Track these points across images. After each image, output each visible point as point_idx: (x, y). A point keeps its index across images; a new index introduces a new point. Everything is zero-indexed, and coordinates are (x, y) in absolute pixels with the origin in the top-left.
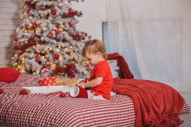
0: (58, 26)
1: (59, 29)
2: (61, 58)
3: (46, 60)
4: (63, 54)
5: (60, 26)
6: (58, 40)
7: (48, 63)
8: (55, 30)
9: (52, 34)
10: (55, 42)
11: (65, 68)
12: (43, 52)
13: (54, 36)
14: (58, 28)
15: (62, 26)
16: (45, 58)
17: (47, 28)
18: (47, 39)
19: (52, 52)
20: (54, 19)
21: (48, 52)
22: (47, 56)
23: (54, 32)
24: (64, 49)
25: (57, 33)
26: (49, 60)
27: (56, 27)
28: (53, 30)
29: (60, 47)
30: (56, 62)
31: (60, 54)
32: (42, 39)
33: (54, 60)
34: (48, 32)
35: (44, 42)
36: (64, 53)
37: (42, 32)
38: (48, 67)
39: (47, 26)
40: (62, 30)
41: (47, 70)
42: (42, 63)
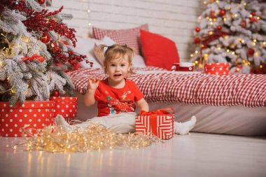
0: (253, 12)
1: (255, 17)
2: (257, 54)
3: (236, 57)
4: (260, 50)
5: (256, 13)
6: (253, 32)
7: (239, 60)
8: (250, 18)
9: (245, 22)
10: (249, 32)
12: (233, 47)
13: (248, 26)
14: (253, 15)
15: (258, 13)
16: (236, 54)
17: (239, 15)
18: (239, 28)
19: (244, 45)
20: (249, 5)
21: (240, 46)
22: (238, 51)
23: (248, 20)
24: (261, 43)
25: (251, 23)
26: (240, 57)
27: (252, 14)
28: (246, 17)
29: (255, 41)
30: (250, 59)
31: (255, 49)
32: (233, 28)
33: (248, 57)
34: (240, 20)
35: (235, 34)
36: (261, 47)
37: (233, 20)
38: (240, 66)
39: (239, 13)
40: (258, 18)
41: (238, 69)
42: (232, 60)
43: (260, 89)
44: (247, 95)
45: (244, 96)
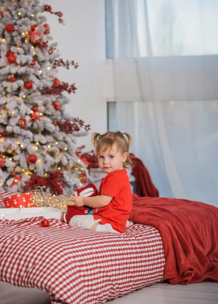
0: (35, 107)
1: (37, 113)
2: (39, 162)
3: (14, 164)
4: (43, 155)
5: (39, 108)
6: (35, 132)
7: (18, 169)
8: (31, 115)
9: (24, 120)
10: (30, 134)
11: (47, 179)
12: (10, 152)
13: (29, 125)
14: (35, 111)
15: (41, 108)
16: (13, 160)
17: (17, 111)
18: (17, 130)
19: (24, 151)
20: (29, 97)
21: (18, 151)
22: (16, 158)
23: (28, 118)
24: (45, 147)
25: (33, 120)
26: (19, 165)
27: (33, 110)
28: (26, 114)
29: (37, 143)
30: (32, 167)
31: (38, 155)
32: (9, 129)
33: (28, 165)
34: (19, 117)
35: (12, 135)
36: (44, 153)
37: (9, 118)
38: (18, 176)
39: (17, 108)
40: (41, 114)
41: (16, 181)
42: (9, 170)
43: (30, 265)
44: (14, 271)
45: (11, 273)
